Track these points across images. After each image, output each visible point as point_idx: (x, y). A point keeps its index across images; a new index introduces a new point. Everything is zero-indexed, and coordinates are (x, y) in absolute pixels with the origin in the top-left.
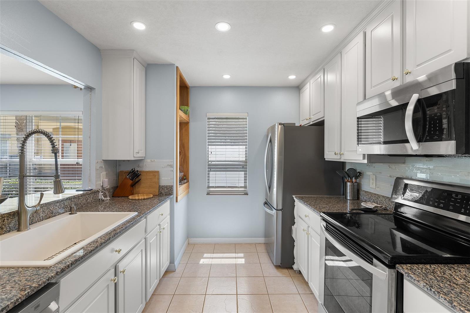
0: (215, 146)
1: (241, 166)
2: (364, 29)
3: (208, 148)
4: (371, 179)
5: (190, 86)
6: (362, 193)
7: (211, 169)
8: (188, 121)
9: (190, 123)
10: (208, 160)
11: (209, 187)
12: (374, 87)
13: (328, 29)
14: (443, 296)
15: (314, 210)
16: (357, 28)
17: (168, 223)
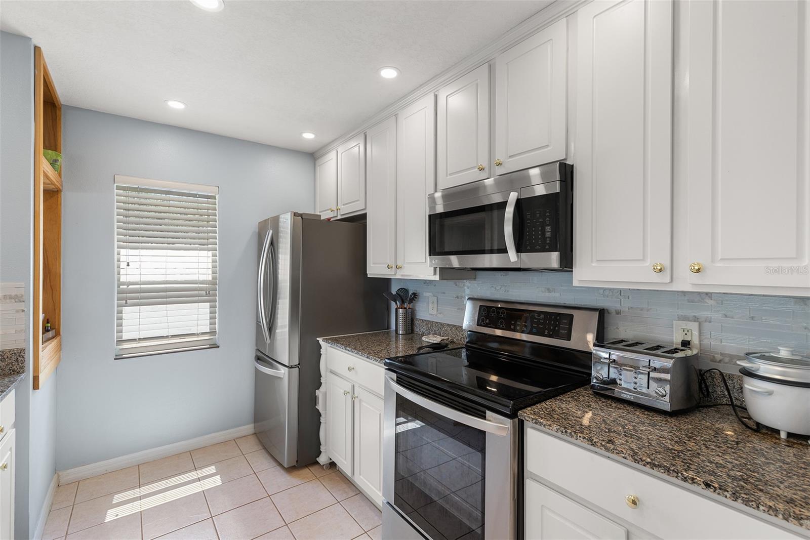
0: (138, 251)
1: (205, 292)
2: (435, 90)
3: (119, 254)
4: (430, 302)
5: (62, 103)
6: (417, 323)
7: (128, 301)
8: (61, 188)
9: (62, 193)
10: (119, 280)
11: (120, 341)
12: (451, 174)
13: (389, 74)
14: (581, 435)
15: (367, 358)
16: (425, 86)
17: (11, 448)
